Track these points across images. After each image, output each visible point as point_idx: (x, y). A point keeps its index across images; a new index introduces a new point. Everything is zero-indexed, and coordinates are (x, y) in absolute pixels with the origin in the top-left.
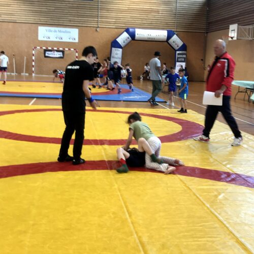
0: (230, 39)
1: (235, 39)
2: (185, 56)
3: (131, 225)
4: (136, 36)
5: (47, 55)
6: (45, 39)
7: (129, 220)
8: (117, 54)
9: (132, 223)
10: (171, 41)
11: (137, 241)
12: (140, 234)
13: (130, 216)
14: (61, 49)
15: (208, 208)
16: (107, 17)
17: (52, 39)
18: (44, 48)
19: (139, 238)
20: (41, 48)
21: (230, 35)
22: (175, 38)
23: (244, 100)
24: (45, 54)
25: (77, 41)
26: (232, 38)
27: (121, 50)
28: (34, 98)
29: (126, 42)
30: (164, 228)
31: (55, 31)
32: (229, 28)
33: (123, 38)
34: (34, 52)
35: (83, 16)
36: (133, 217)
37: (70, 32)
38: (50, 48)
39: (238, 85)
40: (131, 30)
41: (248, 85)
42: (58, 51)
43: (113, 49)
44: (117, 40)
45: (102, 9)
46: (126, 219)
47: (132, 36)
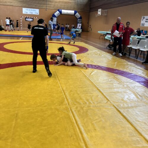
0: (98, 15)
1: (100, 15)
2: (81, 21)
3: (59, 84)
4: (62, 12)
5: (26, 20)
6: (26, 13)
7: (59, 82)
9: (60, 83)
10: (76, 15)
11: (62, 89)
12: (63, 87)
13: (59, 81)
14: (32, 17)
15: (87, 78)
16: (51, 5)
17: (28, 13)
18: (25, 17)
19: (62, 88)
20: (24, 17)
21: (98, 13)
22: (77, 14)
23: (103, 39)
24: (26, 19)
26: (99, 14)
27: (56, 18)
28: (22, 37)
29: (58, 15)
30: (71, 85)
31: (29, 10)
32: (98, 11)
33: (57, 13)
34: (21, 19)
35: (41, 4)
36: (60, 81)
37: (35, 11)
38: (27, 17)
39: (101, 33)
40: (60, 10)
41: (104, 33)
42: (31, 18)
44: (55, 14)
45: (48, 1)
46: (58, 82)
47: (61, 12)
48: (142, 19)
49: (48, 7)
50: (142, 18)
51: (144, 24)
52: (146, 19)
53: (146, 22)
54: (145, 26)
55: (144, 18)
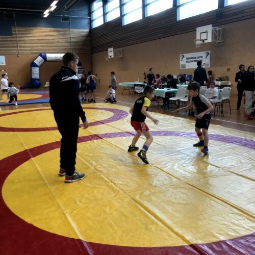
0: (109, 57)
1: (113, 57)
4: (47, 58)
8: (35, 71)
16: (24, 47)
21: (109, 55)
25: (4, 64)
26: (111, 56)
27: (38, 68)
29: (41, 63)
32: (108, 51)
33: (39, 60)
35: (8, 47)
39: (124, 85)
40: (43, 54)
43: (33, 68)
44: (35, 62)
45: (20, 41)
47: (45, 58)
48: (181, 59)
49: (21, 50)
50: (181, 57)
51: (185, 65)
52: (188, 58)
53: (187, 62)
54: (187, 68)
55: (183, 56)
